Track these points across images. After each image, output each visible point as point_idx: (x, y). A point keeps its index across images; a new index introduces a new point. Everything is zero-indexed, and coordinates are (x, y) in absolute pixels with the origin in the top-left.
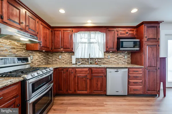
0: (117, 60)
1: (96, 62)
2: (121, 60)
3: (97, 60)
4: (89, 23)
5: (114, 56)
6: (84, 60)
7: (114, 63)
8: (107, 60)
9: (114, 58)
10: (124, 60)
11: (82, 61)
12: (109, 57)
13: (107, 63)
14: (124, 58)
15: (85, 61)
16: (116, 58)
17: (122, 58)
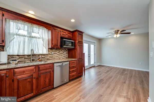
0: (58, 56)
1: (39, 58)
2: (62, 55)
3: (40, 56)
4: (31, 14)
5: (56, 52)
6: (23, 58)
7: (56, 58)
8: (51, 56)
9: (57, 54)
10: (63, 55)
11: (19, 58)
12: (53, 53)
13: (50, 58)
14: (63, 53)
15: (25, 59)
16: (58, 54)
17: (62, 53)
